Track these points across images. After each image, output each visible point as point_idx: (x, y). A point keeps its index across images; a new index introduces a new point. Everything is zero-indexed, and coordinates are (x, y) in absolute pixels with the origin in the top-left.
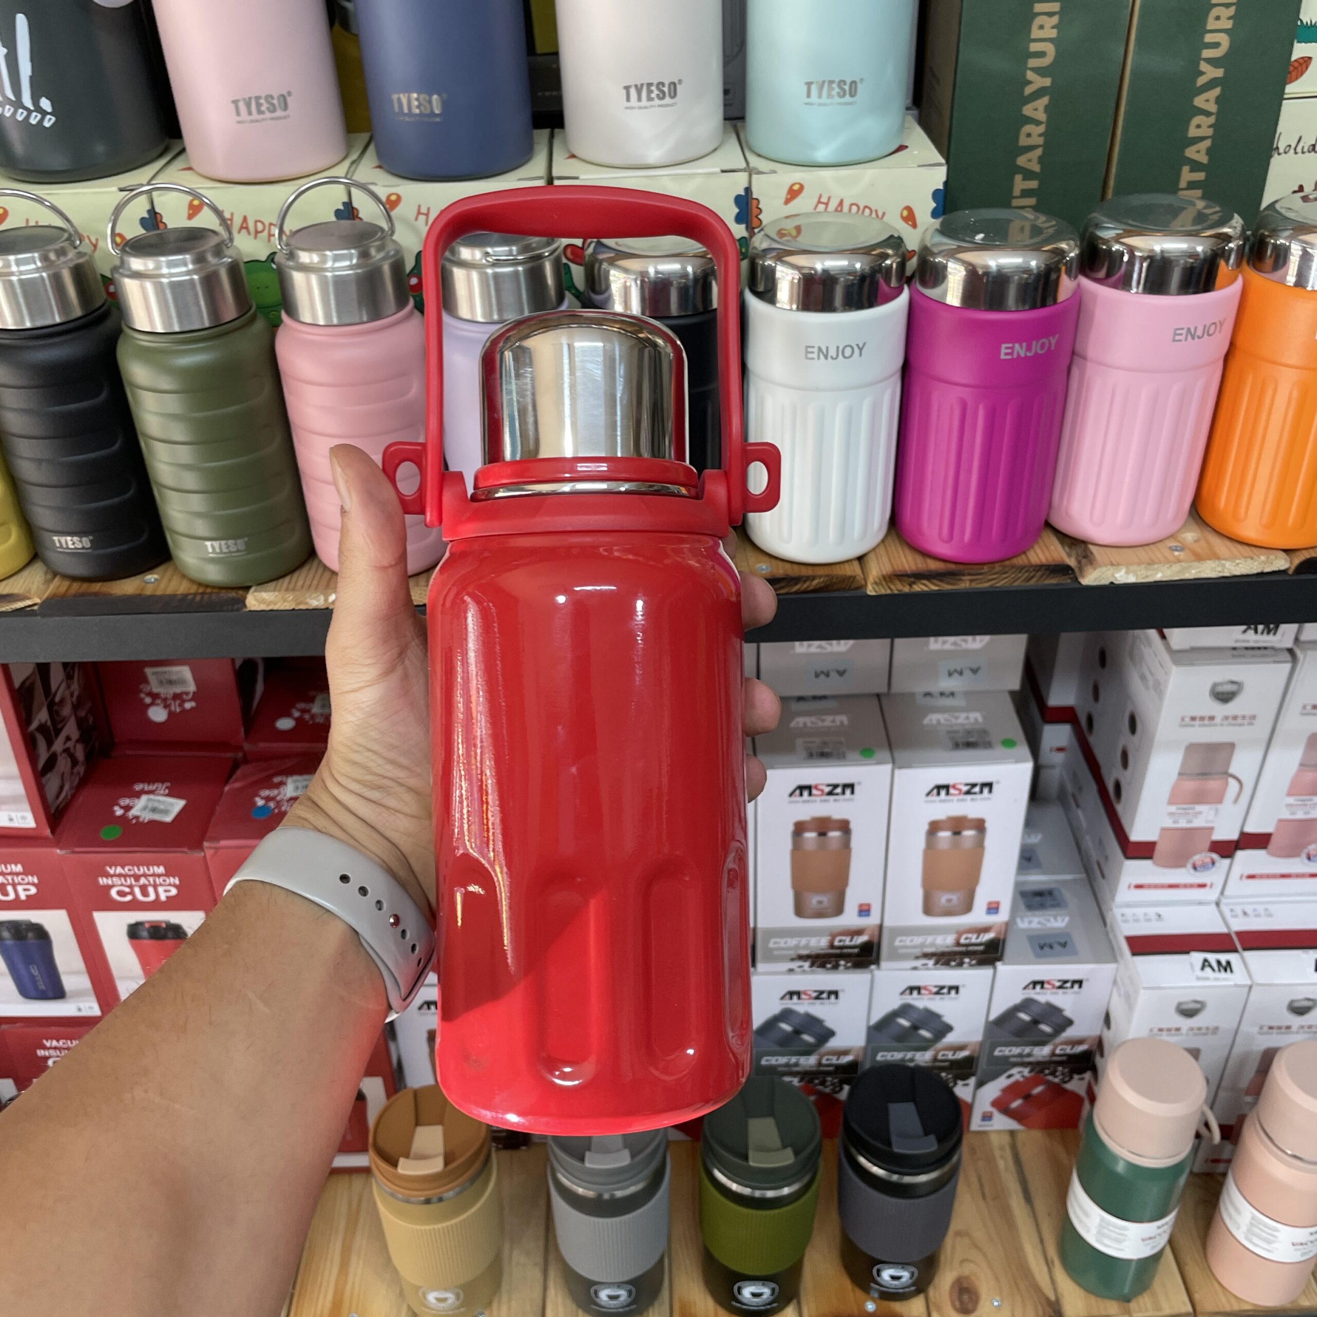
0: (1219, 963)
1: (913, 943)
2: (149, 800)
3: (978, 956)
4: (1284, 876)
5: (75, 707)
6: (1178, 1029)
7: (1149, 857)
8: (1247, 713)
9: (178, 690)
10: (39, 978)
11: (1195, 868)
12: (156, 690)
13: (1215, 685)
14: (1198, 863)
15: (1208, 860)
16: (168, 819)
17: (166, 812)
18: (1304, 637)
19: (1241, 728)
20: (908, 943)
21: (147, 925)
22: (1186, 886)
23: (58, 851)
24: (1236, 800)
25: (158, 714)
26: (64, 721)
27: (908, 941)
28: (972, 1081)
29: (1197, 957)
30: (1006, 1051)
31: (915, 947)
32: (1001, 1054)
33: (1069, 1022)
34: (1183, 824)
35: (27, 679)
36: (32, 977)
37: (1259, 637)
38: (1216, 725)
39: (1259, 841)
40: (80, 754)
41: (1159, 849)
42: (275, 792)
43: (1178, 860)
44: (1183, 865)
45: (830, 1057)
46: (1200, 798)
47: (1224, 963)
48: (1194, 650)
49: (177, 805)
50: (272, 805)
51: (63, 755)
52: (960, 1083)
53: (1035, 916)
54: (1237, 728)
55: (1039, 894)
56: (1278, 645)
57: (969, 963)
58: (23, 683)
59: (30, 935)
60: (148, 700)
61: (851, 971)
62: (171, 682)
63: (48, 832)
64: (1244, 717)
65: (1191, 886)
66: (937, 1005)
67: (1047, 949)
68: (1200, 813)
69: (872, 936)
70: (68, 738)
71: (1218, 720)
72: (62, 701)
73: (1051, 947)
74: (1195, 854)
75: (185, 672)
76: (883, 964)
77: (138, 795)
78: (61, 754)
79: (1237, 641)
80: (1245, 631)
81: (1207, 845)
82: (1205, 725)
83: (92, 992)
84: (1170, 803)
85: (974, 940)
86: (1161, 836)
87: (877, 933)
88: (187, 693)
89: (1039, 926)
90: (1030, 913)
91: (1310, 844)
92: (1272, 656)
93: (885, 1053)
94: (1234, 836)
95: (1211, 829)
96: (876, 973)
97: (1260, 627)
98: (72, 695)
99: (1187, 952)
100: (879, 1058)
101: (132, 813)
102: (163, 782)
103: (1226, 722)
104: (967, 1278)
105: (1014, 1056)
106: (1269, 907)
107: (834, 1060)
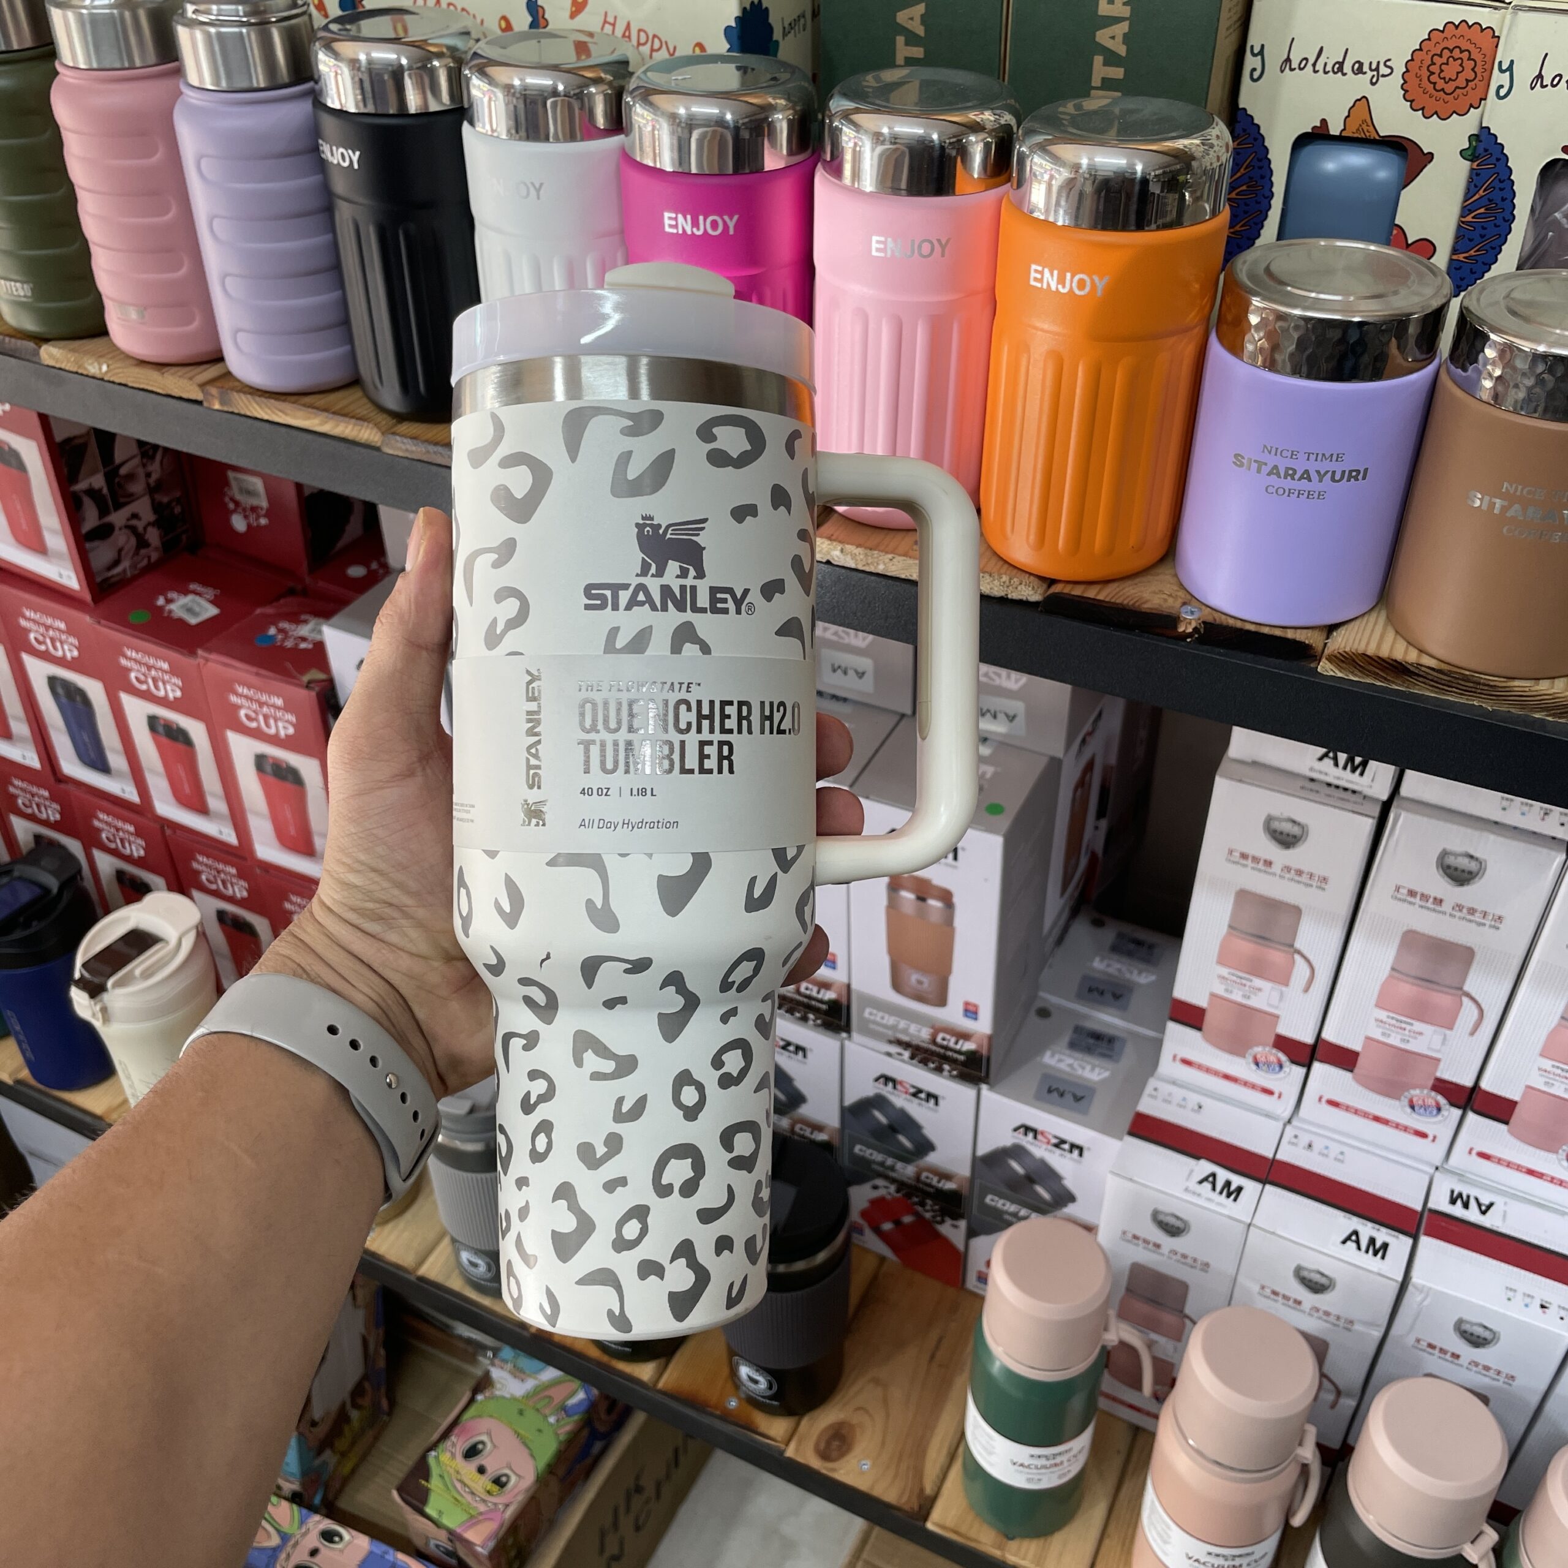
0: (1228, 1184)
1: (885, 1022)
2: (193, 601)
3: (960, 1067)
4: (1377, 1119)
5: (152, 490)
6: (1158, 1246)
7: (1199, 1028)
8: (1318, 872)
9: (254, 502)
10: (89, 746)
11: (1257, 1064)
12: (238, 497)
13: (1269, 820)
14: (1262, 1059)
15: (1272, 1059)
16: (193, 621)
17: (195, 614)
18: (1404, 791)
19: (1309, 889)
20: (878, 1019)
21: (162, 722)
22: (1246, 1084)
23: (88, 619)
24: (1306, 990)
25: (239, 523)
26: (131, 498)
27: (878, 1016)
28: (963, 1224)
29: (1206, 1167)
30: (1000, 1204)
31: (885, 1026)
32: (993, 1204)
33: (1071, 1198)
34: (1237, 996)
35: (75, 438)
36: (85, 745)
37: (1339, 772)
38: (1274, 874)
39: (1344, 1059)
40: (153, 536)
41: (1209, 1020)
42: (293, 627)
43: (1236, 1045)
44: (1242, 1055)
45: (804, 1127)
46: (1257, 968)
47: (1233, 1188)
48: (1255, 764)
49: (212, 611)
50: (280, 637)
51: (124, 531)
52: (949, 1222)
53: (1070, 1056)
54: (1301, 886)
55: (1097, 1036)
56: (1368, 792)
57: (950, 1072)
58: (68, 440)
59: (78, 698)
60: (231, 506)
61: (821, 1029)
62: (250, 493)
63: (87, 597)
64: (1311, 875)
65: (1253, 1087)
66: (917, 1110)
67: (1055, 1095)
68: (1260, 990)
69: (839, 995)
70: (135, 516)
71: (1276, 868)
72: (131, 477)
73: (1062, 1095)
74: (1257, 1045)
75: (258, 484)
76: (855, 1035)
77: (186, 592)
78: (120, 529)
79: (1311, 769)
80: (1321, 759)
81: (1272, 1039)
82: (1260, 870)
83: (130, 776)
84: (1221, 961)
85: (952, 1044)
86: (1210, 1002)
87: (844, 992)
88: (262, 509)
89: (1068, 1069)
90: (1068, 1052)
91: (1414, 1087)
92: (1355, 803)
93: (864, 1148)
94: (1309, 1039)
95: (1277, 1017)
96: (847, 1043)
97: (1342, 757)
98: (148, 475)
99: (1198, 1158)
100: (857, 1149)
101: (172, 607)
102: (215, 587)
103: (1287, 876)
104: (851, 1427)
105: (1007, 1212)
106: (1345, 1149)
107: (807, 1132)
